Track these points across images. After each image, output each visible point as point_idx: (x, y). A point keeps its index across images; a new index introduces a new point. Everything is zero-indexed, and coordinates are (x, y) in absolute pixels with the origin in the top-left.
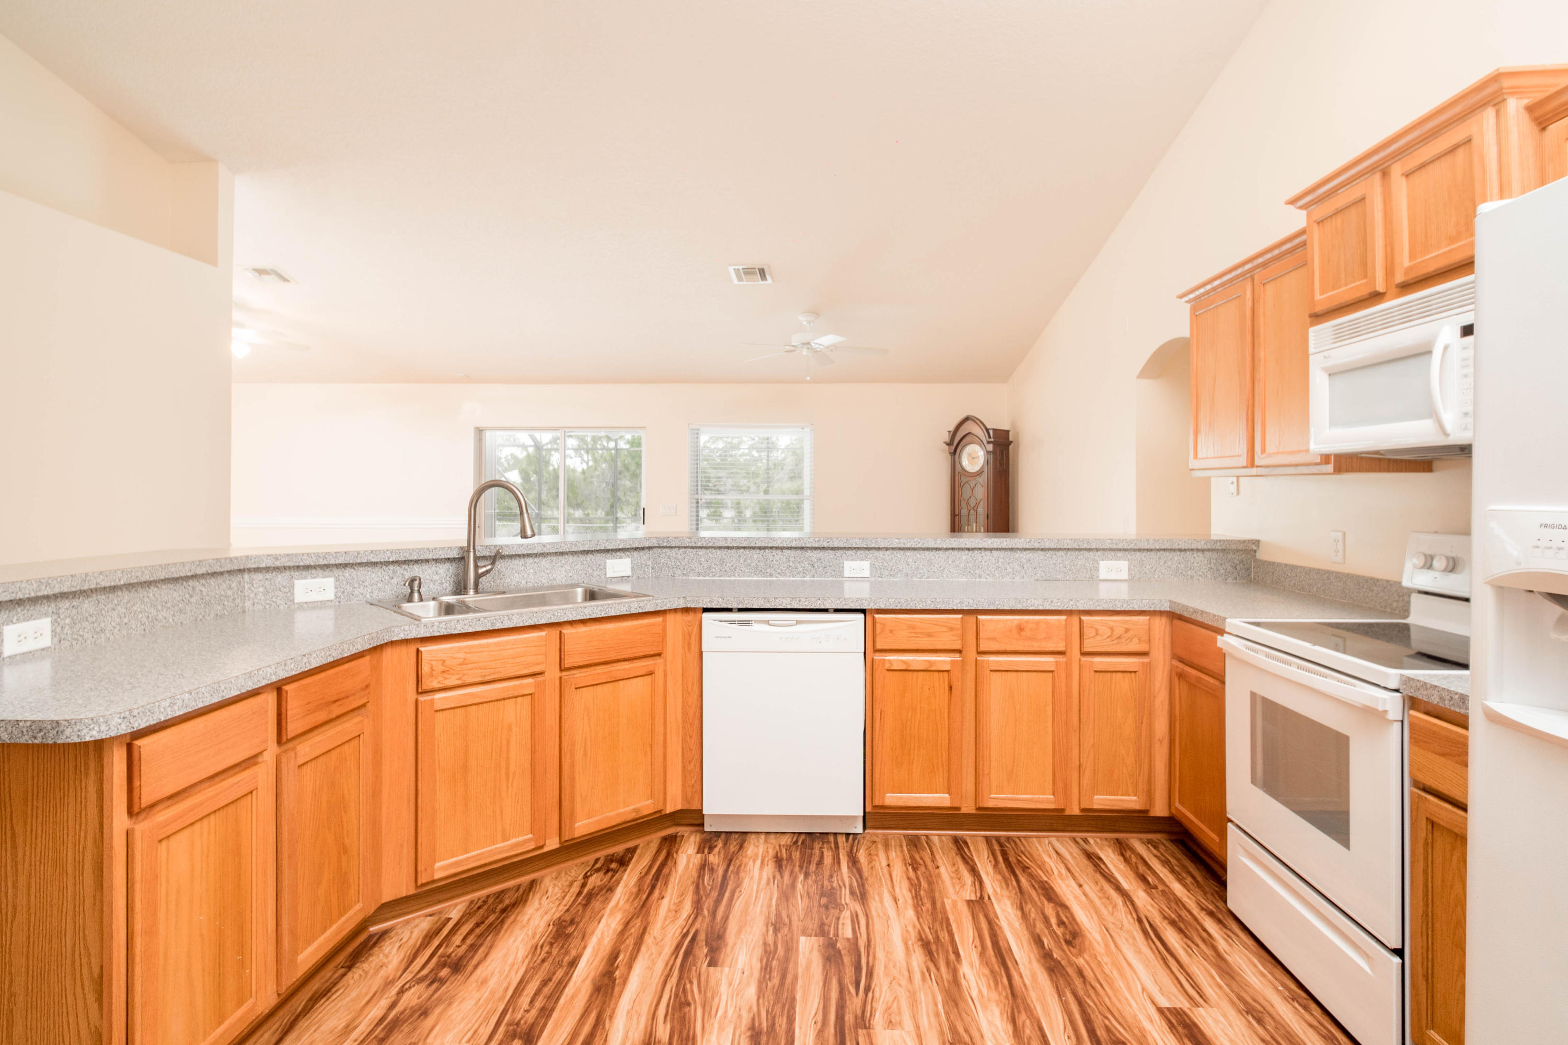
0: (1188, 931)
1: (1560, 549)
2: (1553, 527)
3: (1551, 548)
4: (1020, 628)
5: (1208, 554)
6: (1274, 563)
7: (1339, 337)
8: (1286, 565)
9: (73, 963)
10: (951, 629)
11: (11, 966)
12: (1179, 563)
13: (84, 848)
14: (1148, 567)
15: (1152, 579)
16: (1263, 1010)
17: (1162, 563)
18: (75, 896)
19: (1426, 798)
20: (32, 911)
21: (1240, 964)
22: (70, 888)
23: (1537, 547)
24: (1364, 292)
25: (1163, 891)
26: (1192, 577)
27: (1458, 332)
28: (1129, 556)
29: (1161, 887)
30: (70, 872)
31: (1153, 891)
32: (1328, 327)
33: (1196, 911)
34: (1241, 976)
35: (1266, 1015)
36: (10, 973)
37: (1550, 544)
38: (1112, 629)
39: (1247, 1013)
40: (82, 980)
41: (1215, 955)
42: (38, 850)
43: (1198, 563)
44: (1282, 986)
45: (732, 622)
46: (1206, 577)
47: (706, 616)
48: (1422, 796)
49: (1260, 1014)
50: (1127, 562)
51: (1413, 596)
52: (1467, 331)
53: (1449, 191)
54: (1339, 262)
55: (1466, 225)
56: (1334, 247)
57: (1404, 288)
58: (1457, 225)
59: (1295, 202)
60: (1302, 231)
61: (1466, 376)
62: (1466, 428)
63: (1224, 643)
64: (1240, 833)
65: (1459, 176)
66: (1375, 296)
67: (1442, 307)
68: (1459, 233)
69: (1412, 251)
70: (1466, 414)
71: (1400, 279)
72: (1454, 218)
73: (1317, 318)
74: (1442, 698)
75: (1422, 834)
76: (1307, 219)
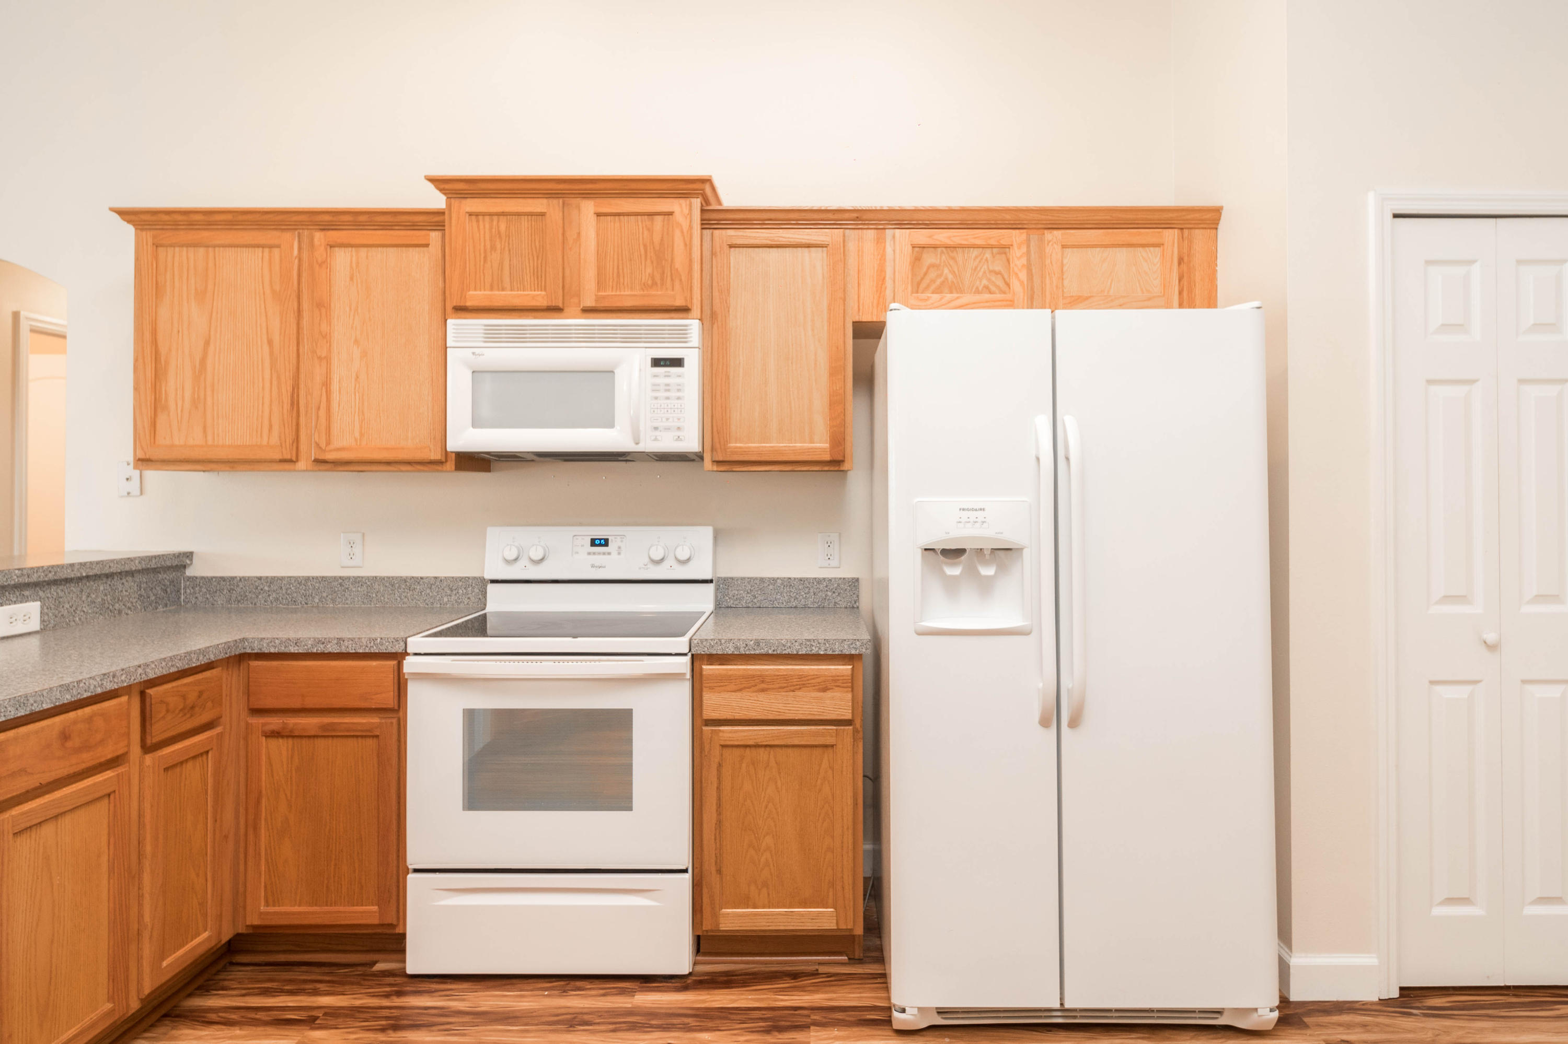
0: (419, 1021)
1: (975, 522)
2: (968, 510)
3: (969, 522)
4: (65, 736)
5: (138, 578)
7: (492, 337)
12: (106, 595)
14: (67, 606)
15: (72, 623)
16: (575, 1015)
17: (84, 598)
19: (720, 730)
21: (497, 1005)
23: (960, 522)
24: (542, 303)
25: (325, 1014)
26: (120, 612)
27: (648, 362)
28: (41, 593)
29: (319, 1013)
31: (318, 1022)
32: (477, 324)
33: (385, 1002)
34: (515, 1010)
35: (580, 1016)
37: (968, 520)
38: (184, 697)
39: (571, 1027)
41: (473, 1016)
43: (126, 591)
44: (546, 991)
46: (136, 608)
48: (715, 730)
49: (577, 1020)
50: (39, 603)
51: (491, 588)
52: (657, 362)
53: (645, 246)
54: (501, 264)
55: (662, 279)
56: (493, 248)
57: (588, 311)
58: (652, 277)
59: (439, 182)
60: (440, 213)
61: (656, 398)
62: (656, 439)
63: (410, 665)
64: (438, 875)
65: (657, 238)
66: (554, 310)
67: (631, 338)
68: (654, 284)
69: (600, 284)
70: (656, 428)
71: (589, 302)
72: (649, 270)
73: (462, 310)
74: (737, 648)
75: (716, 760)
76: (449, 205)
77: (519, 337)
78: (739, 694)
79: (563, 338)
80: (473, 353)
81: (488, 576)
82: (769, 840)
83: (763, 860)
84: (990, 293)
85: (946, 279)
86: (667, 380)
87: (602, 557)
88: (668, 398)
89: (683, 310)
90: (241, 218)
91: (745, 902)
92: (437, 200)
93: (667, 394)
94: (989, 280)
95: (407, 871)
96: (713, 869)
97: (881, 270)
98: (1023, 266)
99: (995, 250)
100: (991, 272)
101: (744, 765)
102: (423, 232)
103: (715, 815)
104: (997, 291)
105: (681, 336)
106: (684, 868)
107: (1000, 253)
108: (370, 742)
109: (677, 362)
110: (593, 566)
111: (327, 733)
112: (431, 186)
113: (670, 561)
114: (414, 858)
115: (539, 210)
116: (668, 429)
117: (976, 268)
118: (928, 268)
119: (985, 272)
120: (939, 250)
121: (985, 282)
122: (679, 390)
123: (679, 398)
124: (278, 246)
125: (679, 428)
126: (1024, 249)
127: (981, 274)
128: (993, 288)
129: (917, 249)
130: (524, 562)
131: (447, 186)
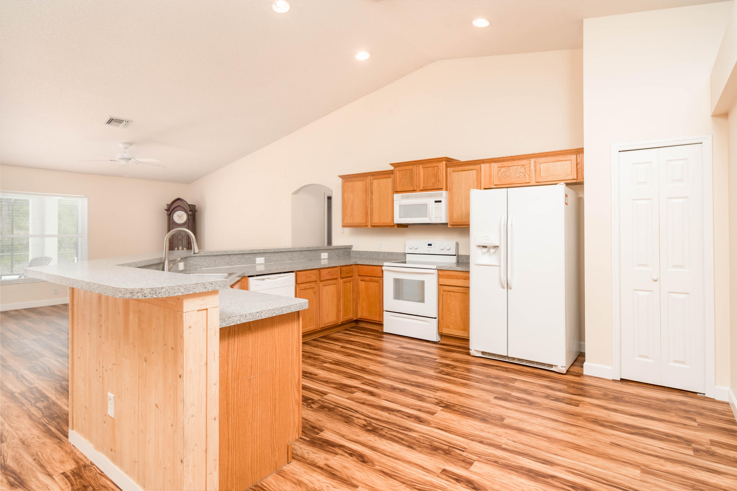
1: (487, 240)
2: (486, 237)
5: (343, 250)
6: (360, 251)
7: (403, 198)
8: (364, 251)
9: (291, 382)
10: (315, 275)
11: (275, 390)
12: (338, 253)
13: (294, 344)
15: (332, 258)
17: (334, 253)
18: (291, 360)
20: (281, 370)
22: (290, 359)
23: (484, 240)
24: (412, 189)
26: (340, 256)
27: (434, 202)
28: (327, 251)
30: (290, 353)
32: (399, 195)
36: (275, 392)
40: (293, 386)
42: (282, 349)
43: (341, 252)
45: (259, 280)
46: (343, 256)
47: (250, 279)
48: (443, 287)
50: (327, 253)
51: (407, 255)
52: (436, 202)
53: (433, 174)
54: (404, 181)
55: (437, 182)
56: (402, 177)
57: (421, 190)
58: (434, 181)
59: (392, 164)
60: (393, 170)
61: (436, 210)
62: (436, 220)
63: (384, 268)
64: (389, 312)
65: (435, 172)
66: (414, 191)
67: (430, 196)
68: (435, 183)
69: (424, 184)
70: (436, 217)
71: (421, 189)
72: (434, 180)
73: (397, 192)
74: (446, 268)
75: (442, 294)
76: (394, 169)
77: (408, 197)
78: (446, 279)
79: (416, 197)
80: (399, 202)
81: (406, 252)
82: (453, 314)
83: (452, 318)
84: (520, 178)
85: (507, 175)
86: (438, 206)
87: (430, 248)
88: (438, 210)
89: (441, 189)
90: (358, 175)
91: (448, 327)
92: (392, 168)
93: (438, 209)
94: (519, 174)
95: (384, 311)
96: (441, 319)
97: (490, 174)
98: (529, 170)
99: (521, 166)
100: (520, 172)
101: (448, 296)
102: (390, 175)
103: (442, 307)
104: (522, 178)
105: (441, 195)
106: (435, 317)
107: (522, 167)
108: (378, 283)
109: (440, 201)
110: (428, 250)
111: (371, 281)
112: (390, 165)
113: (445, 250)
114: (385, 308)
115: (411, 168)
116: (438, 217)
117: (515, 172)
118: (503, 172)
119: (518, 172)
120: (505, 167)
121: (518, 175)
122: (440, 208)
123: (440, 210)
124: (365, 180)
125: (441, 217)
126: (529, 165)
127: (517, 173)
128: (520, 177)
129: (499, 168)
130: (413, 249)
131: (393, 165)
